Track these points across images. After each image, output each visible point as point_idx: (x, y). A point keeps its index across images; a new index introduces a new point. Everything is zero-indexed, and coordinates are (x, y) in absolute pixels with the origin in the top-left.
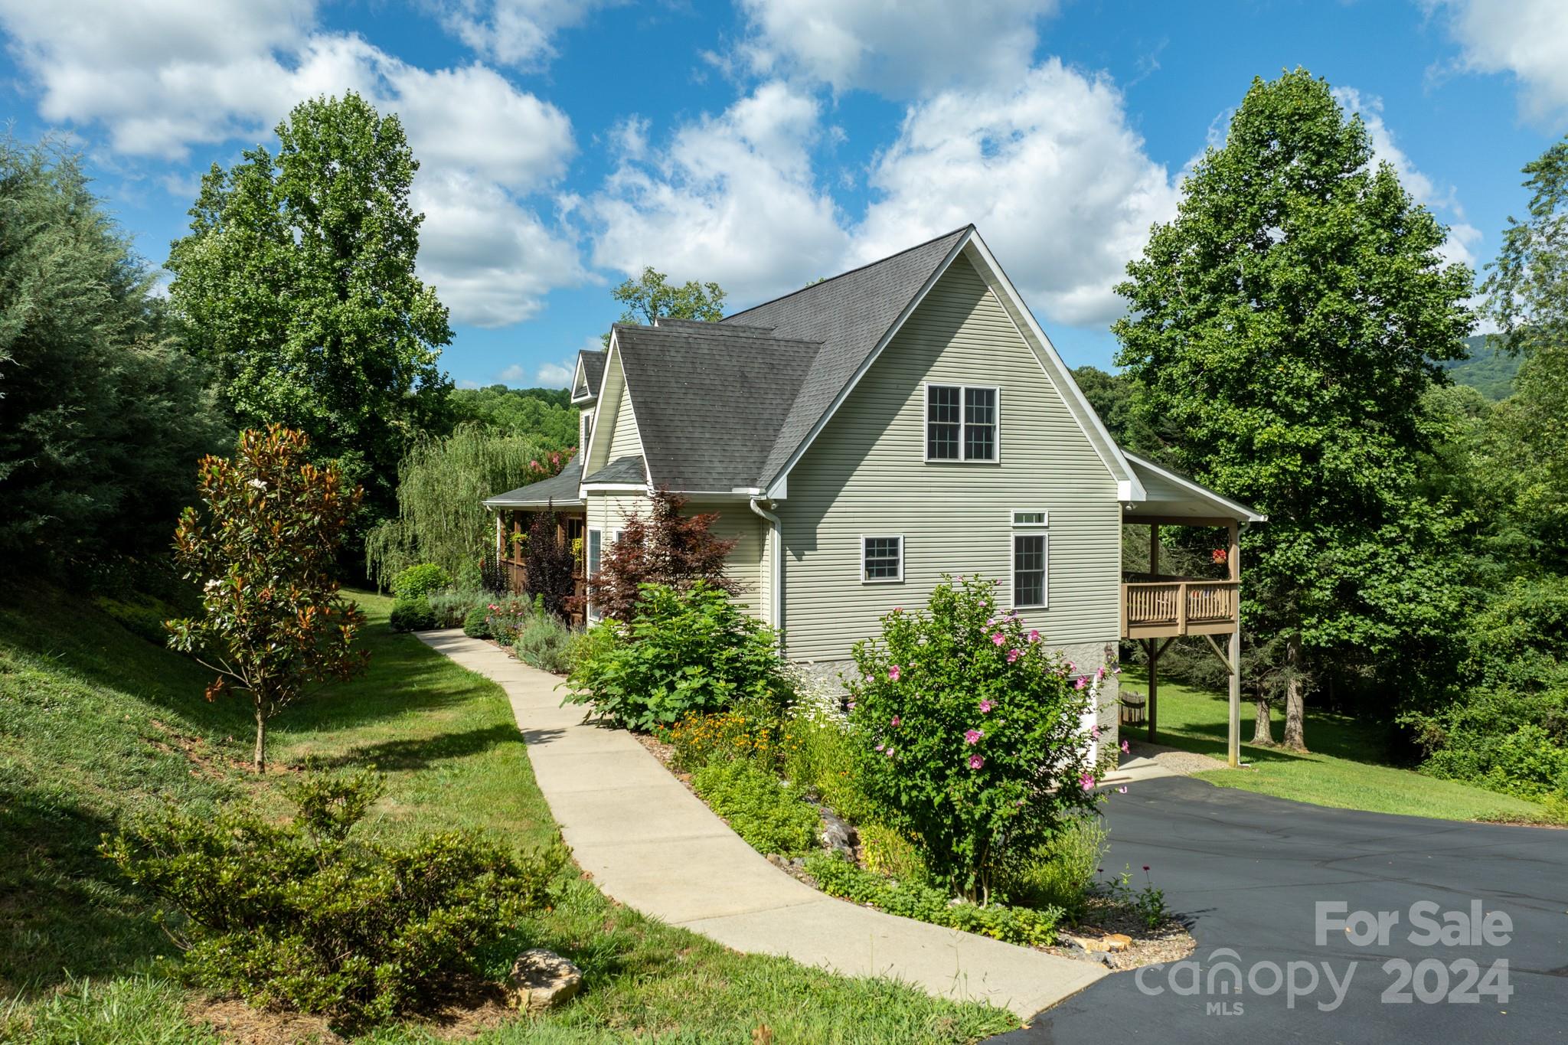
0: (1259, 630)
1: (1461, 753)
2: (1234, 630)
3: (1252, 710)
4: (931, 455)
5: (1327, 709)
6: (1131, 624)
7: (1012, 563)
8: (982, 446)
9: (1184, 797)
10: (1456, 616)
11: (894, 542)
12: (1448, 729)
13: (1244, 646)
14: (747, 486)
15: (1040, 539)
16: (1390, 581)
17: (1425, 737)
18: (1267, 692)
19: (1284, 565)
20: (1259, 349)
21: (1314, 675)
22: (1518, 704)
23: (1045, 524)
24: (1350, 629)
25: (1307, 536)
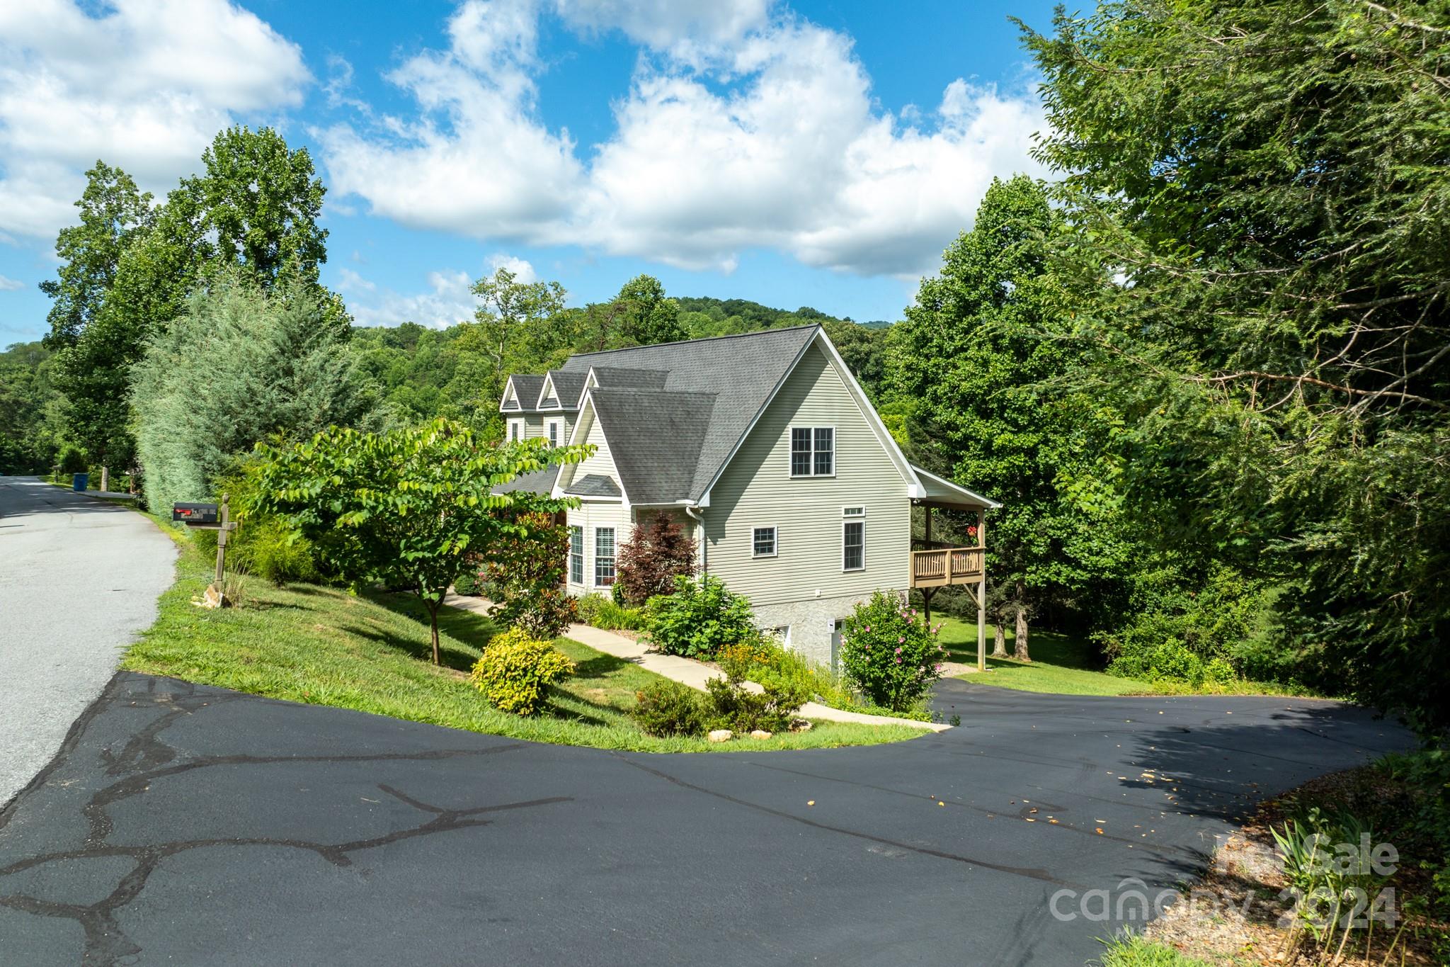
0: (996, 574)
1: (1132, 658)
2: (982, 580)
3: (993, 631)
4: (794, 473)
5: (1047, 628)
6: (917, 578)
7: (843, 541)
8: (824, 466)
9: (952, 690)
10: (1127, 565)
11: (771, 530)
12: (1123, 642)
13: (987, 587)
14: (684, 498)
15: (860, 525)
16: (1084, 541)
17: (1109, 648)
18: (1002, 619)
19: (1013, 530)
20: (997, 381)
21: (1035, 606)
22: (1167, 624)
23: (863, 514)
24: (1058, 574)
25: (1027, 509)
